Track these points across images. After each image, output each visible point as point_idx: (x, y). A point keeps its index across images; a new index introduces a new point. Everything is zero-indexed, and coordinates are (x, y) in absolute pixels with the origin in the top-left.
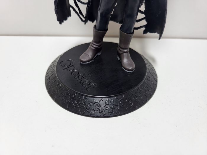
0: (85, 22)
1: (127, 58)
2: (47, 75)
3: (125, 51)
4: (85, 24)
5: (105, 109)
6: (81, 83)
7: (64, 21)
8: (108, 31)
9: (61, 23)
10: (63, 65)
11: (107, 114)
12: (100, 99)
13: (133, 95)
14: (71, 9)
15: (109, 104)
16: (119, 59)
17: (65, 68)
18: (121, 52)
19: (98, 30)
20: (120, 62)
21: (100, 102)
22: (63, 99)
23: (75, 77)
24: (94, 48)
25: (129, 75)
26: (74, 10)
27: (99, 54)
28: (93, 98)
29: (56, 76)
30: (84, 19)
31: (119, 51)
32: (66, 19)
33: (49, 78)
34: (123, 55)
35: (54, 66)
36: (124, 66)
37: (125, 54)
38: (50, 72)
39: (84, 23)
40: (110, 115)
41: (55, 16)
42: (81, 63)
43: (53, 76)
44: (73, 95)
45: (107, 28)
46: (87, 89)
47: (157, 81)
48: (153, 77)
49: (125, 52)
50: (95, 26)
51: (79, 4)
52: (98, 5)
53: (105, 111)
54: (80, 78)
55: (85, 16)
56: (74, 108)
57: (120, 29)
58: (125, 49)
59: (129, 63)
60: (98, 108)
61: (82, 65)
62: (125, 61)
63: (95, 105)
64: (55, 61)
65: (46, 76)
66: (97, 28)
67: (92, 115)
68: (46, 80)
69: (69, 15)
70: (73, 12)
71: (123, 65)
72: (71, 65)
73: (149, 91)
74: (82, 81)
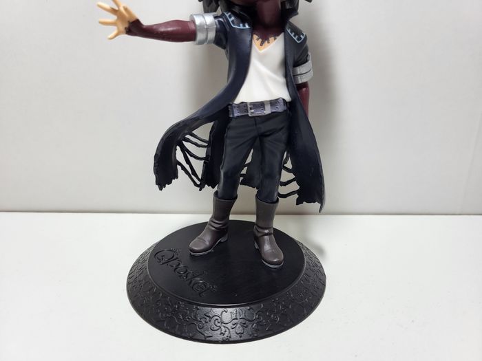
0: (201, 187)
1: (271, 243)
2: (131, 276)
3: (267, 231)
4: (200, 190)
5: (229, 328)
6: (191, 285)
7: (167, 185)
8: (237, 200)
9: (161, 189)
10: (161, 258)
11: (234, 337)
12: (222, 309)
13: (279, 303)
14: (179, 167)
15: (238, 318)
16: (257, 247)
17: (163, 261)
18: (259, 235)
19: (221, 198)
20: (259, 252)
21: (221, 314)
22: (158, 313)
23: (180, 276)
24: (213, 229)
25: (274, 274)
26: (183, 168)
27: (222, 240)
28: (210, 308)
29: (147, 275)
30: (198, 183)
31: (257, 233)
32: (170, 183)
33: (135, 280)
34: (264, 239)
35: (145, 261)
36: (265, 257)
37: (266, 237)
38: (137, 271)
39: (199, 188)
40: (240, 339)
41: (153, 178)
42: (192, 253)
43: (142, 276)
44: (176, 304)
45: (235, 196)
46: (200, 294)
47: (324, 285)
48: (317, 276)
49: (266, 234)
50: (216, 193)
51: (191, 159)
52: (220, 161)
53: (231, 330)
54: (189, 277)
55: (200, 177)
56: (178, 326)
57: (256, 196)
58: (266, 229)
59: (273, 252)
60: (219, 324)
61: (194, 257)
62: (267, 247)
63: (213, 321)
64: (146, 252)
65: (129, 278)
66: (219, 195)
67: (208, 339)
68: (128, 283)
69: (176, 176)
70: (180, 172)
71: (263, 255)
72: (174, 258)
73: (308, 299)
74: (193, 282)
